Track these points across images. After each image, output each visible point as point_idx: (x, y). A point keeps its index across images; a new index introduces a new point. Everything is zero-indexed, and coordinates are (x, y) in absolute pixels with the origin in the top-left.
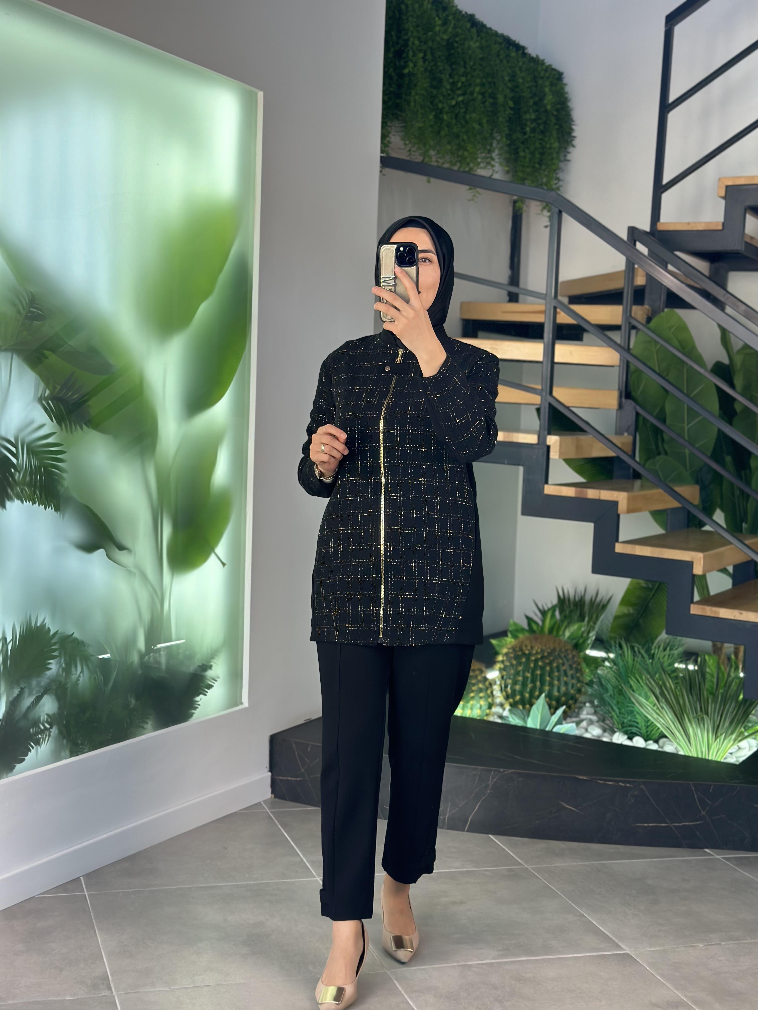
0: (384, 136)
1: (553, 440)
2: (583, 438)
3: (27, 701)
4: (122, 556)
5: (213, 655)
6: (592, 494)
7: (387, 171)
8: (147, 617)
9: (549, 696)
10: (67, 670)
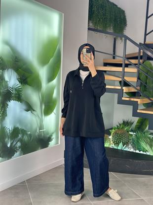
0: (88, 23)
1: (124, 88)
2: (130, 88)
3: (15, 143)
4: (34, 112)
5: (53, 133)
6: (132, 99)
7: (89, 31)
8: (39, 125)
9: (123, 143)
10: (23, 137)
